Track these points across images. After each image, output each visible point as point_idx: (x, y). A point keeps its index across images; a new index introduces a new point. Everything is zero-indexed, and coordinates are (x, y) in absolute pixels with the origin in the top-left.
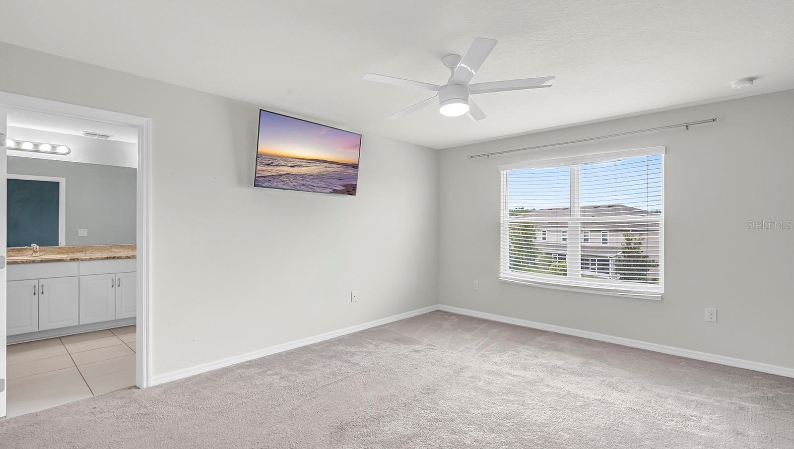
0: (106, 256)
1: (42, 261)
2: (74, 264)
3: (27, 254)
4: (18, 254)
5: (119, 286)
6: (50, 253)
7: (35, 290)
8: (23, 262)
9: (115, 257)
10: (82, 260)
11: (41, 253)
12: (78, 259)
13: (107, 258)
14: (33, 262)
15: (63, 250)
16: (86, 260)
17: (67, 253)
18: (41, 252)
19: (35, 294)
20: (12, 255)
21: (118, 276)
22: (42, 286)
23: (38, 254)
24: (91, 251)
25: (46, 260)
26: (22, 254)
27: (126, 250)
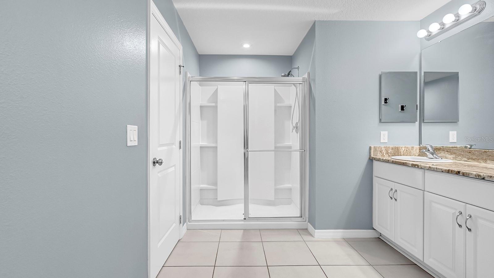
9: (459, 172)
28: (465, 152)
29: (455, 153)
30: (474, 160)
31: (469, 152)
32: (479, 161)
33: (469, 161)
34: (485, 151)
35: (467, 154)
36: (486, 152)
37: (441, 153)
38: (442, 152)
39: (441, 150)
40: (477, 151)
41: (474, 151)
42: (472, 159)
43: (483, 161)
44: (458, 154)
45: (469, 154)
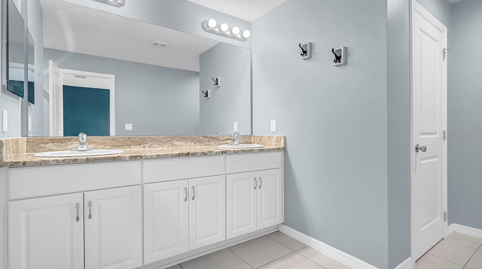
0: (178, 153)
1: (88, 161)
2: (136, 164)
3: (70, 147)
4: (59, 147)
5: (193, 199)
6: (102, 146)
7: (78, 212)
8: (57, 163)
9: (188, 154)
10: (146, 158)
11: (90, 146)
12: (141, 157)
13: (179, 155)
14: (75, 161)
15: (118, 141)
16: (151, 158)
17: (121, 146)
18: (90, 144)
19: (78, 219)
20: (51, 148)
21: (192, 183)
22: (90, 204)
23: (85, 148)
24: (150, 143)
25: (95, 159)
26: (65, 148)
27: (188, 143)
28: (108, 140)
29: (94, 142)
30: (118, 146)
31: (113, 140)
32: (124, 147)
33: (113, 148)
34: (129, 137)
35: (111, 141)
36: (131, 138)
37: (72, 144)
38: (75, 142)
39: (73, 140)
40: (122, 138)
41: (119, 138)
42: (116, 146)
43: (127, 146)
44: (98, 142)
45: (113, 142)
